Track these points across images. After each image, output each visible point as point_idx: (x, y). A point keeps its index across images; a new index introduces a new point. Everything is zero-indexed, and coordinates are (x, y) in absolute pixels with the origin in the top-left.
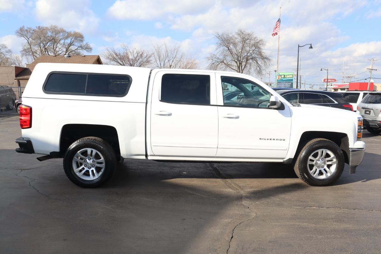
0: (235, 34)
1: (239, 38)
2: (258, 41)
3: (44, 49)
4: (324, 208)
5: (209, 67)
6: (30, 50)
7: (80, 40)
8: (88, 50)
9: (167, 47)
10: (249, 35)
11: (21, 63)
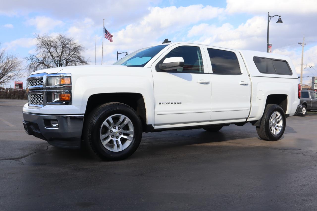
0: (56, 38)
1: (60, 42)
2: (77, 47)
10: (69, 40)
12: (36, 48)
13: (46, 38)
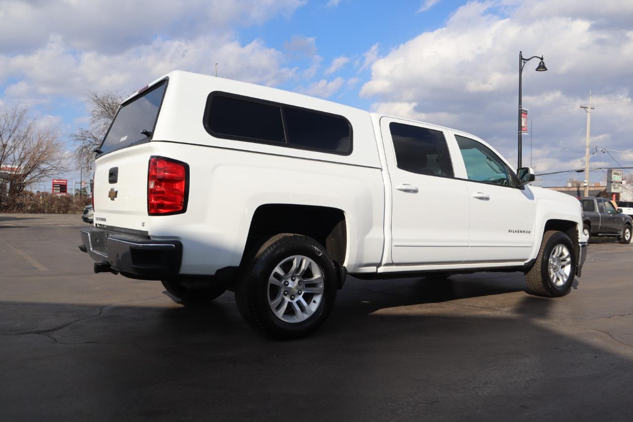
12: (91, 117)
13: (109, 100)
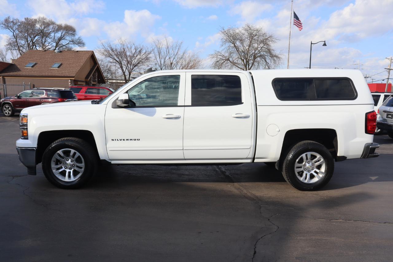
0: (242, 30)
1: (246, 34)
2: (267, 37)
3: (31, 43)
4: (351, 221)
5: (213, 65)
6: (16, 44)
7: (71, 34)
8: (81, 45)
9: (168, 43)
10: (257, 30)
11: (5, 58)
